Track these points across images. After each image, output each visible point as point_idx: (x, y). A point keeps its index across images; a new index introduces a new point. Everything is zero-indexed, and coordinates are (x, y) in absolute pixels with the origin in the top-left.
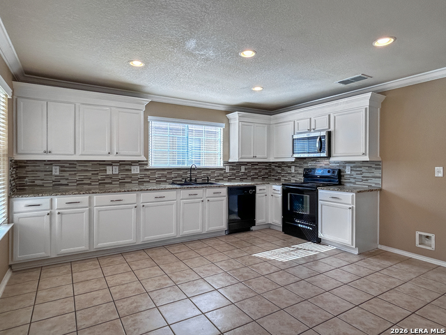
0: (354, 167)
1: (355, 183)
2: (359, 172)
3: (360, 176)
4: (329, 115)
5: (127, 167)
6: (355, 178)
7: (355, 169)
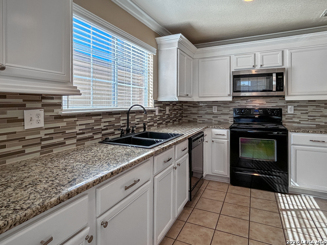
0: (298, 106)
1: (299, 123)
2: (305, 112)
3: (306, 116)
4: (283, 52)
5: (11, 113)
6: (298, 118)
7: (299, 108)
